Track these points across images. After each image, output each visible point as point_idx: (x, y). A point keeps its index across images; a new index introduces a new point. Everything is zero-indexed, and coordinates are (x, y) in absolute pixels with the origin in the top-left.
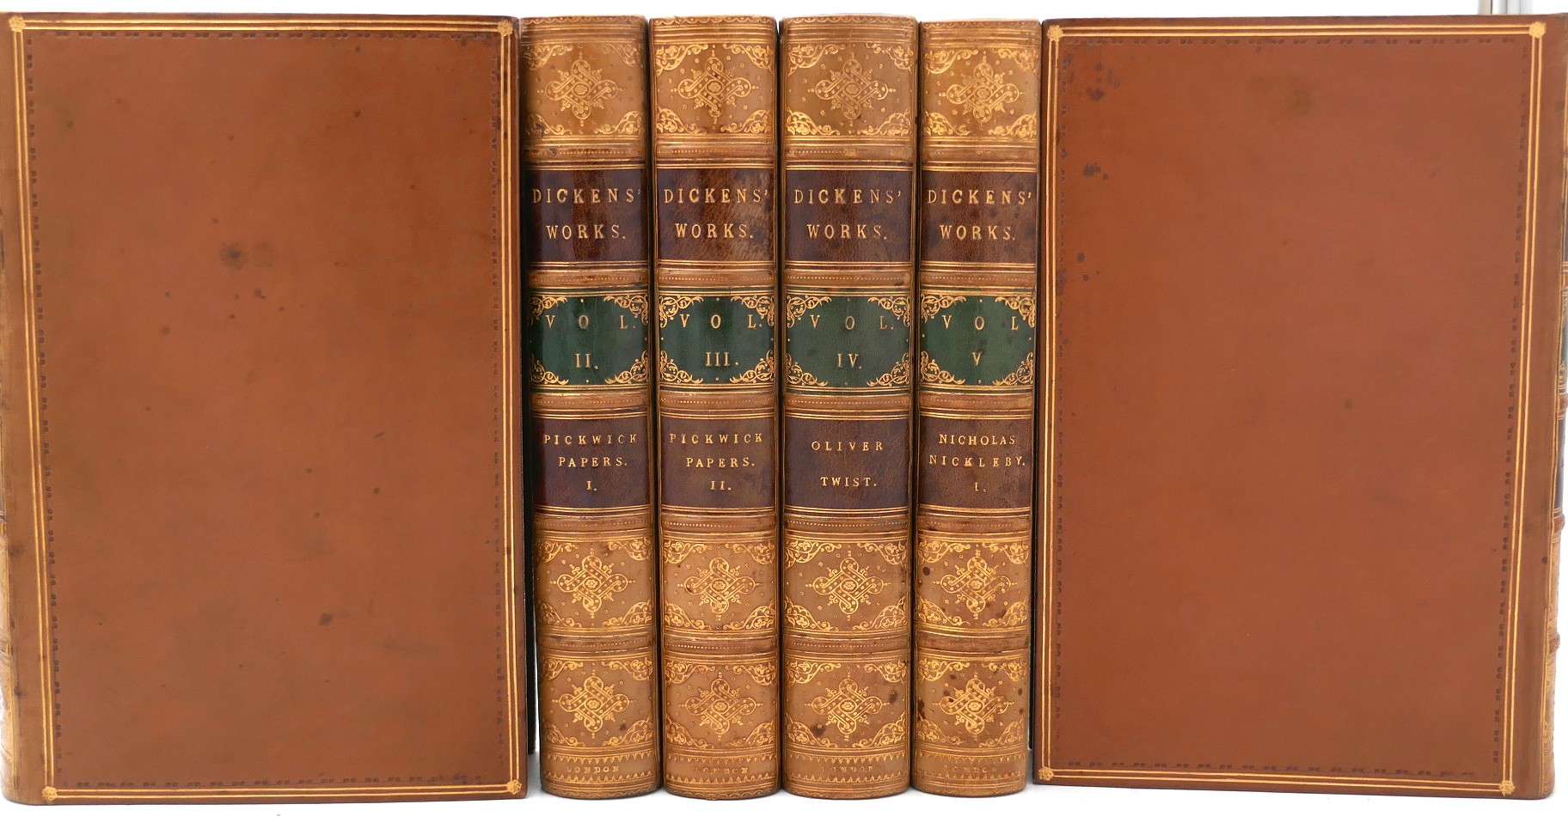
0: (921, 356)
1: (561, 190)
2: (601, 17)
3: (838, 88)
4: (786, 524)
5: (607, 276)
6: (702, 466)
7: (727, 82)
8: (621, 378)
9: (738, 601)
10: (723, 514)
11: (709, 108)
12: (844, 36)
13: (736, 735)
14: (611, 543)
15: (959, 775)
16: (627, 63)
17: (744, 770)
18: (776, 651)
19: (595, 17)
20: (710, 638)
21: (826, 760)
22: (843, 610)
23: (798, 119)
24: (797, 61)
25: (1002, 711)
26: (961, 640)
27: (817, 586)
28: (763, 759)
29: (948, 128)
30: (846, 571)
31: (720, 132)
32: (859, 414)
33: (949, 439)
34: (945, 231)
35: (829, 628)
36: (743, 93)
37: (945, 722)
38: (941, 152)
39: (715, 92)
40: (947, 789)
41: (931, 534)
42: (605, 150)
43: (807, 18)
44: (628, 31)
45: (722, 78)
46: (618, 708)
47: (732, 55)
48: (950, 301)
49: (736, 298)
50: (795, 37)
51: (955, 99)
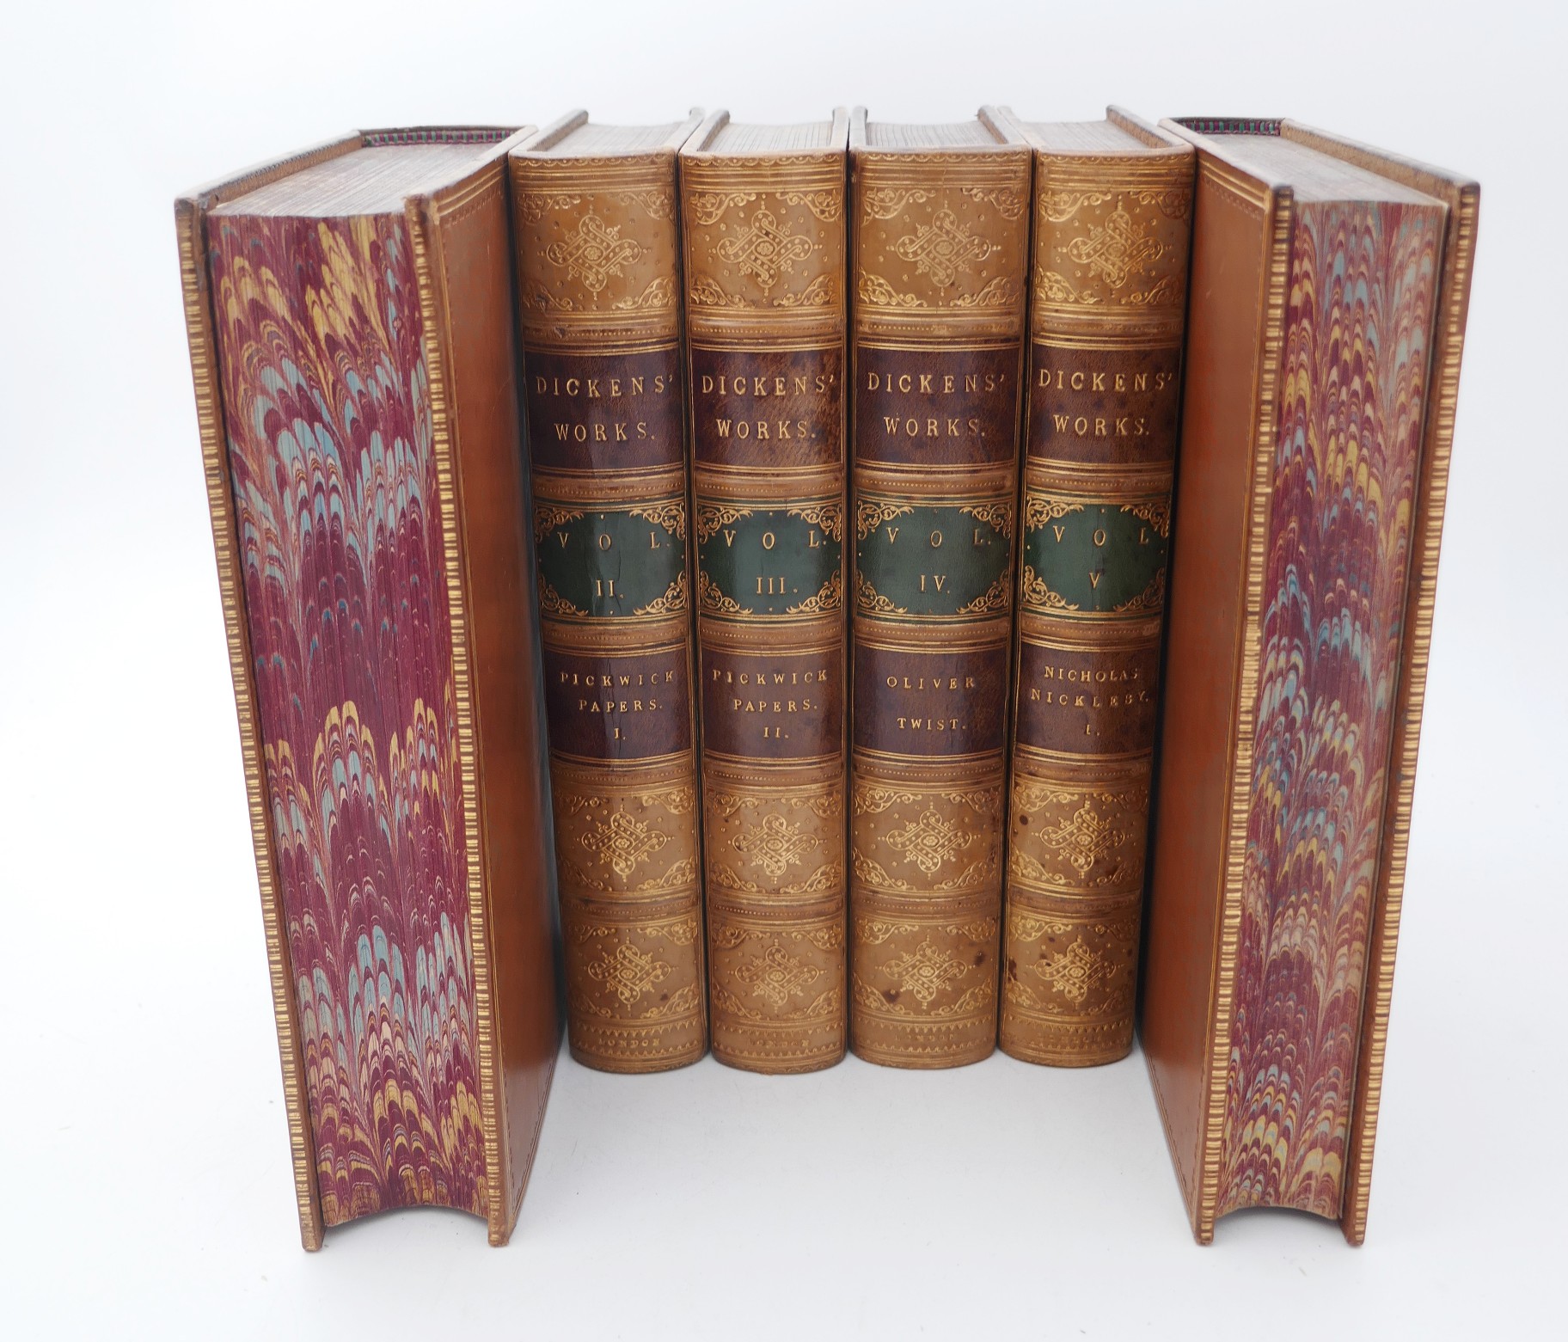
0: (1025, 572)
1: (571, 380)
2: (617, 159)
3: (926, 246)
4: (856, 768)
5: (633, 487)
6: (752, 709)
7: (781, 241)
8: (653, 607)
9: (797, 862)
10: (779, 765)
11: (758, 275)
12: (933, 180)
13: (795, 1006)
14: (645, 798)
15: (1055, 1045)
16: (652, 215)
17: (805, 1044)
18: (843, 912)
19: (609, 159)
20: (764, 903)
21: (900, 1028)
22: (923, 868)
23: (873, 284)
24: (872, 209)
25: (1109, 976)
26: (1063, 900)
27: (892, 840)
28: (828, 1029)
29: (1068, 293)
30: (928, 824)
31: (772, 306)
32: (945, 646)
33: (1056, 672)
34: (1060, 423)
35: (904, 888)
36: (802, 255)
37: (1041, 988)
38: (1058, 324)
39: (766, 255)
40: (1041, 1058)
41: (1031, 780)
42: (627, 330)
43: (886, 155)
44: (654, 174)
45: (775, 237)
46: (657, 977)
47: (788, 208)
48: (1063, 510)
49: (794, 512)
50: (871, 178)
51: (1079, 256)
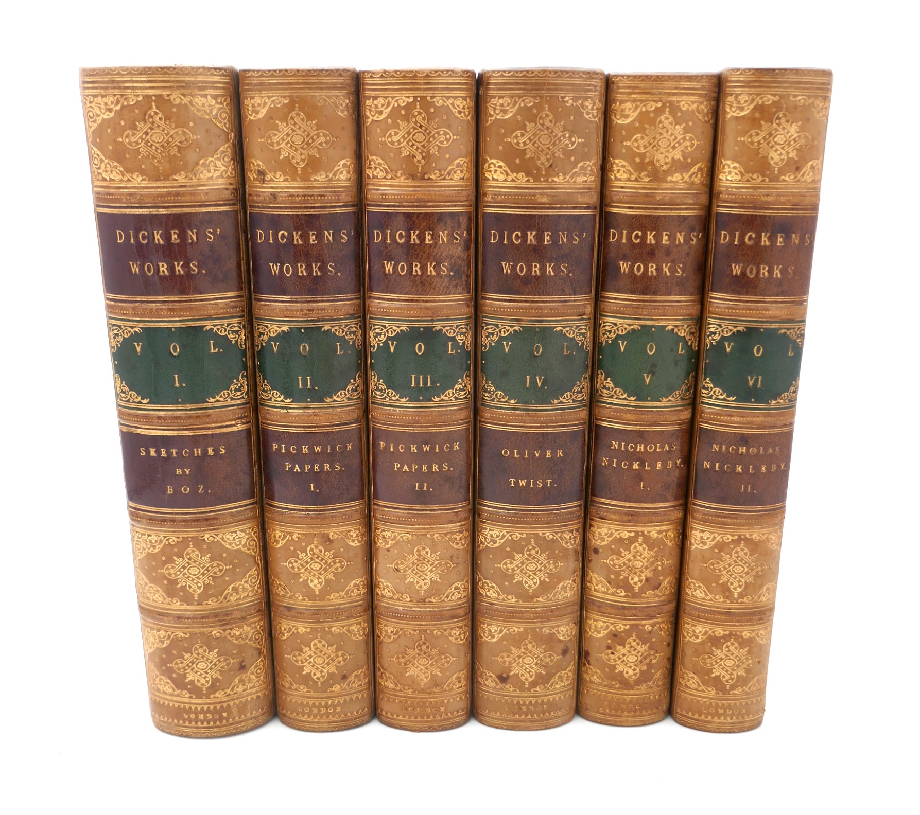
0: (598, 374)
1: (282, 232)
2: (315, 71)
3: (532, 138)
4: (479, 515)
5: (324, 309)
6: (408, 470)
7: (430, 132)
8: (338, 396)
9: (438, 580)
10: (426, 510)
11: (414, 157)
12: (537, 90)
13: (436, 682)
14: (331, 534)
15: (617, 710)
16: (340, 114)
17: (442, 709)
18: (470, 616)
19: (309, 71)
20: (414, 609)
21: (509, 701)
22: (526, 586)
23: (495, 166)
24: (495, 112)
25: (654, 661)
26: (624, 608)
27: (505, 567)
28: (458, 699)
29: (631, 174)
30: (530, 555)
31: (423, 179)
32: (544, 427)
33: (620, 446)
34: (624, 267)
35: (514, 600)
36: (445, 143)
37: (607, 670)
38: (624, 196)
39: (419, 142)
40: (607, 720)
41: (602, 522)
42: (321, 196)
43: (505, 72)
44: (341, 84)
45: (426, 129)
46: (339, 662)
47: (435, 107)
48: (626, 329)
49: (438, 328)
50: (494, 89)
51: (638, 147)
